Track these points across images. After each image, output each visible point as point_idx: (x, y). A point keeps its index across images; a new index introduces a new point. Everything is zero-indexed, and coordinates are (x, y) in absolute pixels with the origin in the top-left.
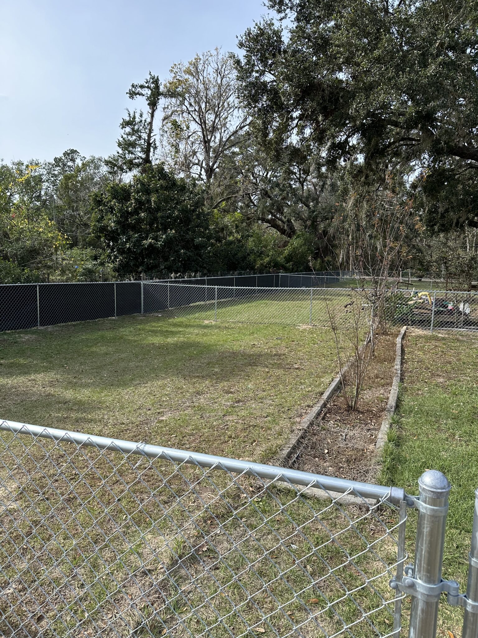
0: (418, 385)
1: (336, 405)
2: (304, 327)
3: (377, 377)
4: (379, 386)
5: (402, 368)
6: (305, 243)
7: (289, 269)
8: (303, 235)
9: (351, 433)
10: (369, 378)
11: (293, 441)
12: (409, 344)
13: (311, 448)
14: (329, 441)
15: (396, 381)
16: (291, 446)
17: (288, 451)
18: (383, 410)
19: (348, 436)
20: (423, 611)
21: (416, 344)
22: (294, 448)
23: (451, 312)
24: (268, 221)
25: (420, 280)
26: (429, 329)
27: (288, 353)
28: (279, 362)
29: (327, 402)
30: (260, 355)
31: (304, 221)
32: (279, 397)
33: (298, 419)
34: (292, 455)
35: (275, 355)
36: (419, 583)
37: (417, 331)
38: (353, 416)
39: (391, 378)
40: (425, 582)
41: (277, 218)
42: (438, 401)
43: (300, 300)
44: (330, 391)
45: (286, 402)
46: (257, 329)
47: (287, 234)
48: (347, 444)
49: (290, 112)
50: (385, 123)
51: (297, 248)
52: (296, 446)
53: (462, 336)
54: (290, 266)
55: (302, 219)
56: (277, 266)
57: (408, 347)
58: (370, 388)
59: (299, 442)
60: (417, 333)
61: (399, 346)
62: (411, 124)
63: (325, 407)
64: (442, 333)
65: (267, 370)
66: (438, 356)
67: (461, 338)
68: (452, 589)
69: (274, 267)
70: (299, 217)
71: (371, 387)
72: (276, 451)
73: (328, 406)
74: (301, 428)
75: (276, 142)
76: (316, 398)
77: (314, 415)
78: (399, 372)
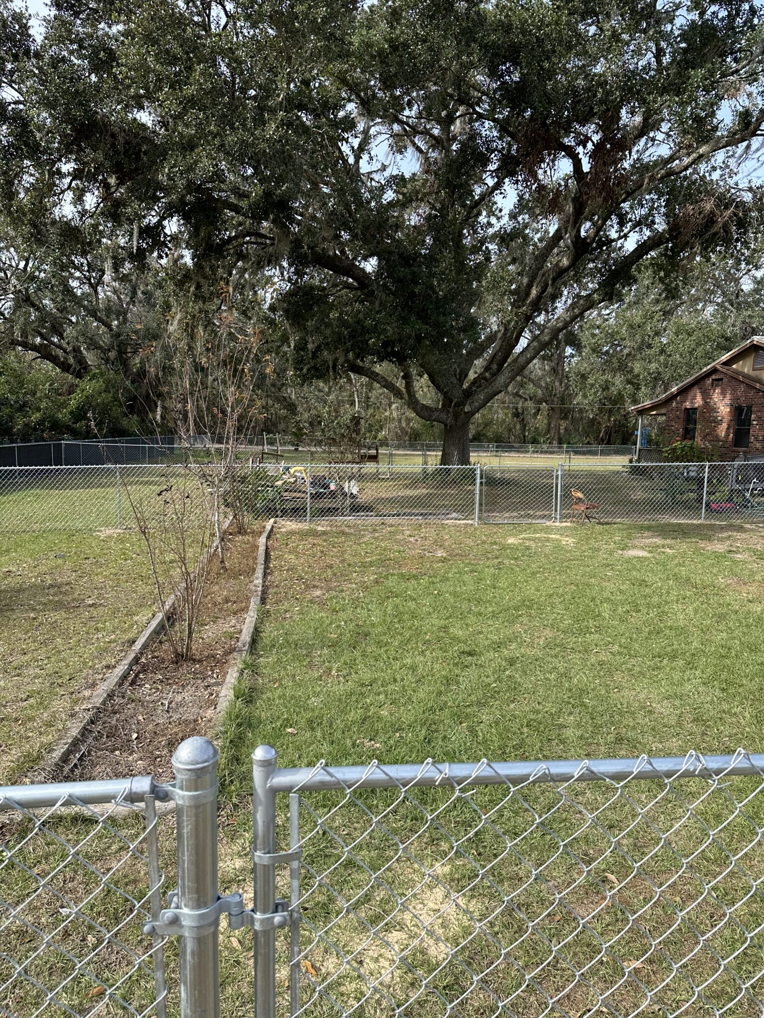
0: (286, 605)
1: (157, 657)
2: (109, 531)
3: (227, 601)
4: (229, 615)
5: (264, 582)
6: (107, 387)
7: (80, 433)
8: (102, 374)
9: (179, 698)
10: (215, 604)
11: (75, 732)
12: (276, 544)
13: (108, 737)
14: (140, 718)
15: (254, 603)
16: (70, 741)
17: (62, 750)
18: (232, 650)
19: (173, 705)
20: (193, 953)
21: (287, 544)
22: (75, 744)
23: (333, 494)
24: (34, 348)
25: (296, 450)
26: (305, 521)
27: (76, 581)
28: (57, 599)
29: (142, 654)
30: (21, 590)
31: (105, 351)
32: (53, 659)
33: (87, 693)
34: (72, 756)
35: (51, 586)
36: (184, 914)
37: (289, 525)
38: (184, 669)
39: (248, 599)
40: (193, 908)
41: (53, 343)
42: (312, 624)
43: (103, 487)
44: (147, 635)
45: (68, 666)
46: (16, 543)
47: (74, 371)
48: (171, 717)
49: (54, 163)
50: (219, 205)
51: (93, 396)
52: (79, 740)
53: (349, 526)
54: (81, 427)
55: (99, 347)
56: (57, 427)
57: (275, 549)
58: (215, 620)
59: (85, 732)
60: (289, 528)
61: (262, 549)
62: (258, 213)
63: (137, 663)
64: (322, 525)
65: (32, 615)
66: (316, 558)
67: (347, 530)
68: (232, 906)
69: (51, 429)
70: (93, 344)
71: (217, 618)
72: (38, 756)
73: (143, 660)
74: (90, 706)
75: (32, 211)
76: (122, 651)
77: (116, 680)
78: (260, 589)
